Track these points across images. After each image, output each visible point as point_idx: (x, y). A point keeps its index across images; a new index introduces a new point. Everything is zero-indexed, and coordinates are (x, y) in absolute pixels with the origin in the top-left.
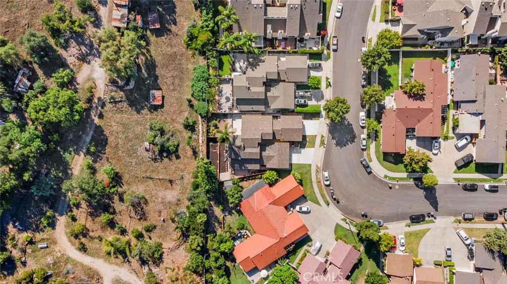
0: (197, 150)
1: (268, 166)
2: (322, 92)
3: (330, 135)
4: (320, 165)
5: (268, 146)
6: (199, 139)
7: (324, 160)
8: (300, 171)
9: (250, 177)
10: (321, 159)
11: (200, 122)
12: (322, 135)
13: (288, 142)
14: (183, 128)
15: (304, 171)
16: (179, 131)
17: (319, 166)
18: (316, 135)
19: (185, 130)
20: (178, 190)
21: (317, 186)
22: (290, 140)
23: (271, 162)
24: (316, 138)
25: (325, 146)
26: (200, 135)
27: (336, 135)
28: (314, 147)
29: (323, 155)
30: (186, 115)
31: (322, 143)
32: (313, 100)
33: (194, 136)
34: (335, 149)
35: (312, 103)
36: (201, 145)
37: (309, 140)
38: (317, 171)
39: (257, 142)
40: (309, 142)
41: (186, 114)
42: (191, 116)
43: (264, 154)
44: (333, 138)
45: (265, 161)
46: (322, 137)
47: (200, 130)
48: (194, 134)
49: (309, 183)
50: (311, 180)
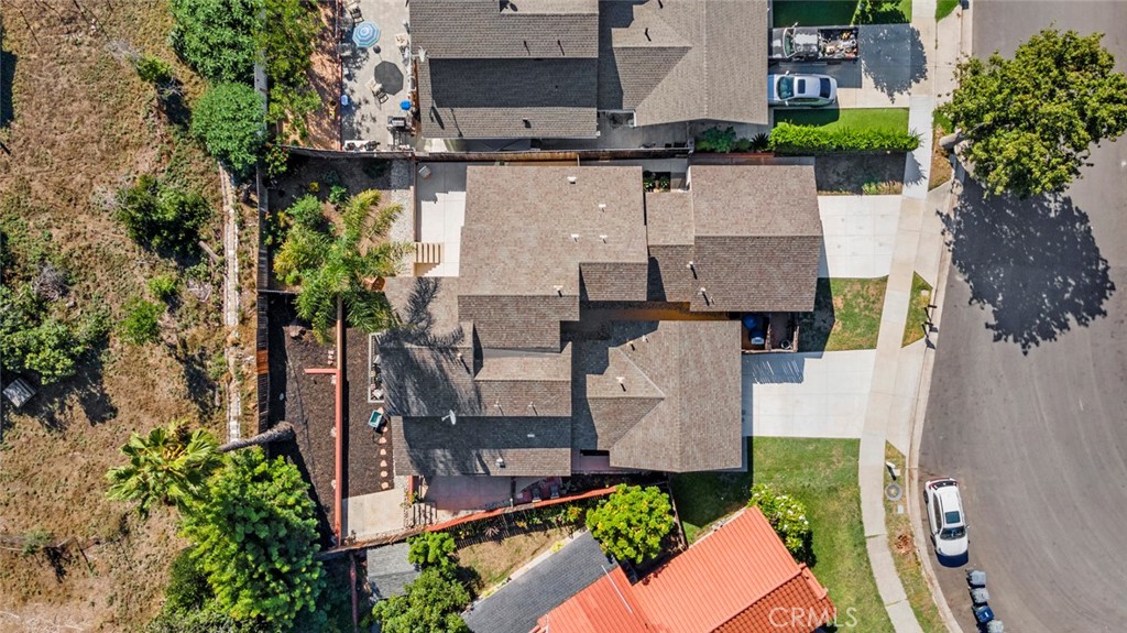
0: (211, 368)
1: (620, 459)
2: (915, 34)
3: (960, 278)
4: (908, 442)
5: (619, 342)
6: (220, 307)
7: (930, 416)
8: (799, 481)
9: (518, 516)
10: (915, 410)
11: (229, 208)
12: (916, 277)
13: (733, 316)
14: (129, 244)
15: (822, 477)
16: (106, 258)
17: (903, 447)
18: (885, 280)
19: (139, 255)
20: (102, 602)
21: (890, 560)
22: (745, 307)
23: (637, 433)
24: (882, 292)
25: (934, 337)
26: (230, 284)
27: (997, 275)
28: (872, 346)
29: (926, 389)
30: (144, 168)
31: (919, 320)
32: (868, 81)
33: (193, 290)
34: (993, 355)
35: (861, 99)
36: (233, 337)
37: (847, 305)
38: (892, 479)
39: (556, 318)
40: (847, 316)
41: (145, 161)
42: (173, 174)
43: (595, 386)
44: (978, 295)
45: (600, 427)
46: (919, 286)
47: (231, 253)
48: (195, 275)
49: (847, 547)
50: (857, 528)
